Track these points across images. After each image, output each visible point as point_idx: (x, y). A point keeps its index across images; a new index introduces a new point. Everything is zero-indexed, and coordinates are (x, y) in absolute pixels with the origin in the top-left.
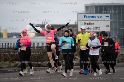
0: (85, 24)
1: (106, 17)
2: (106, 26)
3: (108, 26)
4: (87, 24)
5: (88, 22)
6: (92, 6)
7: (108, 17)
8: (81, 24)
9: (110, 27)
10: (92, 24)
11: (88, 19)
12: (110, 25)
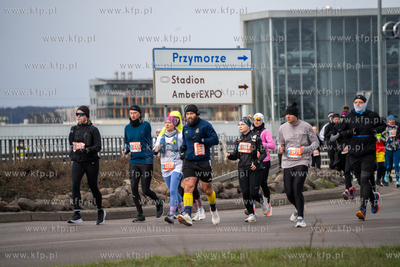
0: (176, 80)
1: (239, 58)
2: (240, 87)
3: (245, 87)
4: (183, 81)
5: (184, 75)
6: (265, 20)
7: (245, 58)
8: (165, 79)
9: (250, 90)
10: (197, 81)
11: (183, 65)
12: (250, 85)
